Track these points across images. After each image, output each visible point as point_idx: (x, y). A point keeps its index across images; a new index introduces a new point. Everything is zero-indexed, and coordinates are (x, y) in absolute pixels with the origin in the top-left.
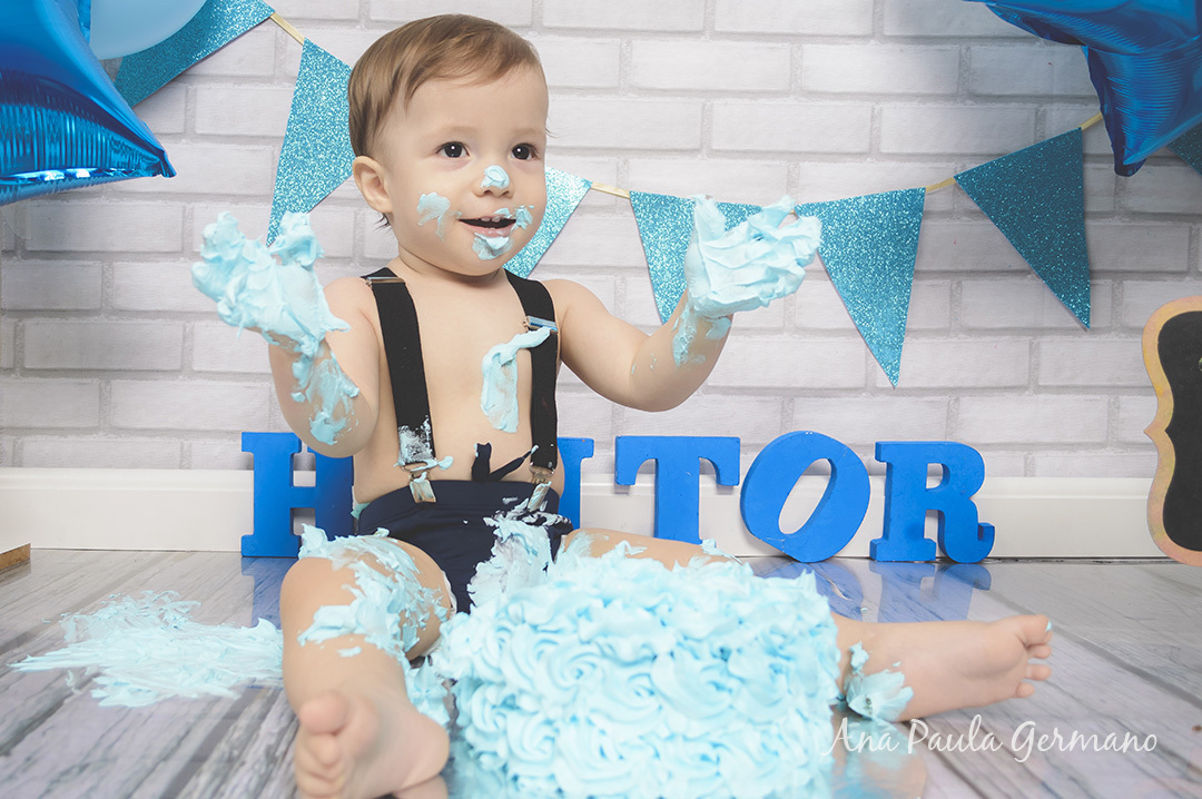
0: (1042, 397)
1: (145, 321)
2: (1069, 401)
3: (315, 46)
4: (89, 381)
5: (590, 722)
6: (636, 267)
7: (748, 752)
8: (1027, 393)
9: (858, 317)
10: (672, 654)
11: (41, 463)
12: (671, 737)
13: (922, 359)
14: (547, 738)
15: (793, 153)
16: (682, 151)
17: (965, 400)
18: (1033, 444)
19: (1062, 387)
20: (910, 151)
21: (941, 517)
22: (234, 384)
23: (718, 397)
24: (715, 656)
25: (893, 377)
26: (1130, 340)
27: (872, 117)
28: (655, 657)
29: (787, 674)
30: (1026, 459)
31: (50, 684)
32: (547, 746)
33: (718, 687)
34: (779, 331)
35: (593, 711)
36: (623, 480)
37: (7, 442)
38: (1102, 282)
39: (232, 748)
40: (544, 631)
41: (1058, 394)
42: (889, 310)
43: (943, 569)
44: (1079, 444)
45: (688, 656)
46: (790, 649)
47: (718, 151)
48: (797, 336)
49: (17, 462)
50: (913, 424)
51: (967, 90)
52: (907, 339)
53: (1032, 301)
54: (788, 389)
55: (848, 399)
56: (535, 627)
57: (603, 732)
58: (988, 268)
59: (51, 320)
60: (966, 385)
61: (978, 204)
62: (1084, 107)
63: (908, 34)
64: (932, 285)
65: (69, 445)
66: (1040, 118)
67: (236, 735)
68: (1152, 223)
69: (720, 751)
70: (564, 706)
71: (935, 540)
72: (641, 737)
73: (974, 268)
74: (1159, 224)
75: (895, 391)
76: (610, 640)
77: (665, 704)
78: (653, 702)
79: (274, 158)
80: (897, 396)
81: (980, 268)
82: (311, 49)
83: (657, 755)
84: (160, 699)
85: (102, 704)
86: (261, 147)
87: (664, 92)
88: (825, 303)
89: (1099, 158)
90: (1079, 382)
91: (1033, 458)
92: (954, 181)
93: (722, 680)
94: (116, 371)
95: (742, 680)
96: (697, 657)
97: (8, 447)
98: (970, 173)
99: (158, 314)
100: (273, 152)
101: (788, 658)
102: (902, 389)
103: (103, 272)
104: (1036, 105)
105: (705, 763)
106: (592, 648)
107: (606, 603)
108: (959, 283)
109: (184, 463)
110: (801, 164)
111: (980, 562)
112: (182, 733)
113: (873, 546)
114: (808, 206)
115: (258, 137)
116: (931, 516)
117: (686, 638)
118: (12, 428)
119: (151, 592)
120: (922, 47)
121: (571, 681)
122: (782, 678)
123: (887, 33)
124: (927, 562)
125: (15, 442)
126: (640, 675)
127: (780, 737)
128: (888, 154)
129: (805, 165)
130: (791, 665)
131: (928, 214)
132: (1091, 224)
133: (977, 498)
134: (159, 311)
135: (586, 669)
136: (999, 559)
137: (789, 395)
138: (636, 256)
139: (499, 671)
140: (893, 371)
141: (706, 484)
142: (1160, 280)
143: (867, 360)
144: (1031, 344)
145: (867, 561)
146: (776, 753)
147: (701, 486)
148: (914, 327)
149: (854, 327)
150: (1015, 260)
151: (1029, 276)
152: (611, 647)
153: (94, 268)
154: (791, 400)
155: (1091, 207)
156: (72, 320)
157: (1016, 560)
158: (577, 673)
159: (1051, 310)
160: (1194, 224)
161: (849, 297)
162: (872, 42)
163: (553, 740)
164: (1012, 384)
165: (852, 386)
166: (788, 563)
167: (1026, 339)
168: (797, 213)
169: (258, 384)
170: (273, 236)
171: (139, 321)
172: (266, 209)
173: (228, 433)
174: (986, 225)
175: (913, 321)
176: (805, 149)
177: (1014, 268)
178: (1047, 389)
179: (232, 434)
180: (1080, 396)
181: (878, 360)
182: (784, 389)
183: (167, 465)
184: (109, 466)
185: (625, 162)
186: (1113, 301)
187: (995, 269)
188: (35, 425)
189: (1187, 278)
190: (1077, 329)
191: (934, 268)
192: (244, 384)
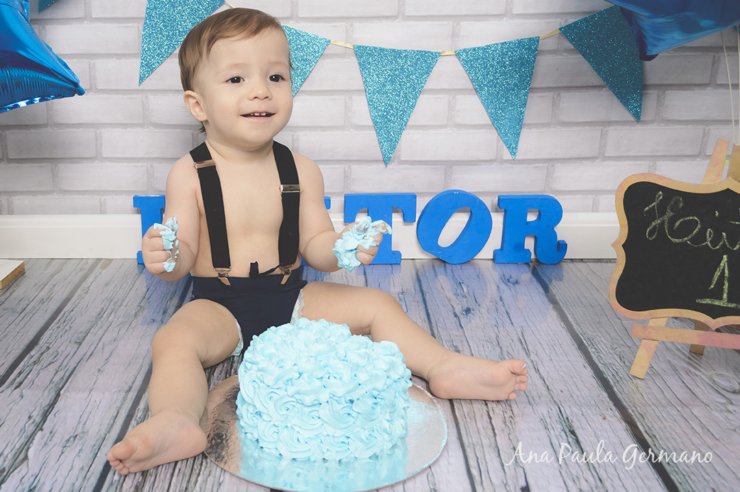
0: (607, 163)
1: (73, 130)
2: (624, 165)
4: (45, 164)
6: (358, 91)
8: (597, 161)
9: (495, 119)
11: (23, 212)
13: (532, 142)
15: (456, 16)
16: (386, 18)
17: (558, 166)
18: (599, 191)
19: (620, 157)
20: (531, 13)
21: (536, 238)
22: (127, 164)
23: (408, 166)
25: (513, 153)
26: (666, 127)
30: (594, 199)
31: (52, 379)
32: (275, 435)
34: (444, 126)
37: (4, 200)
38: (651, 92)
41: (616, 162)
42: (513, 113)
47: (409, 16)
48: (456, 129)
49: (11, 212)
50: (524, 182)
52: (523, 130)
53: (605, 104)
54: (449, 161)
55: (485, 166)
56: (269, 386)
58: (578, 85)
59: (21, 131)
60: (558, 157)
61: (574, 45)
64: (542, 96)
65: (38, 200)
68: (688, 53)
71: (532, 251)
73: (569, 85)
74: (693, 54)
75: (514, 161)
79: (139, 30)
80: (515, 164)
81: (573, 85)
86: (131, 25)
88: (473, 108)
90: (631, 154)
91: (599, 199)
92: (559, 31)
94: (60, 159)
97: (4, 202)
98: (570, 25)
100: (138, 27)
102: (519, 160)
108: (559, 95)
109: (102, 211)
110: (461, 23)
111: (559, 263)
113: (495, 253)
114: (464, 50)
115: (129, 18)
116: (530, 236)
118: (6, 192)
121: (284, 412)
124: (526, 264)
125: (8, 200)
128: (517, 15)
129: (464, 24)
131: (542, 52)
133: (557, 228)
134: (80, 124)
135: (291, 407)
136: (570, 260)
137: (449, 165)
138: (358, 83)
140: (513, 150)
141: (397, 219)
142: (690, 90)
143: (498, 143)
144: (602, 131)
145: (492, 262)
147: (393, 220)
148: (527, 122)
149: (490, 122)
150: (596, 80)
151: (604, 89)
154: (451, 167)
156: (32, 131)
157: (582, 260)
158: (287, 409)
159: (618, 111)
160: (717, 53)
161: (488, 105)
164: (588, 156)
165: (488, 159)
166: (443, 264)
167: (599, 128)
168: (458, 55)
169: (140, 164)
170: (141, 79)
171: (70, 130)
172: (137, 62)
173: (125, 192)
174: (579, 58)
175: (527, 120)
176: (464, 13)
177: (595, 84)
178: (611, 158)
179: (127, 192)
180: (631, 162)
181: (504, 143)
182: (447, 161)
183: (92, 211)
184: (61, 213)
185: (351, 25)
186: (657, 104)
187: (582, 85)
188: (18, 190)
189: (709, 88)
190: (633, 122)
191: (543, 86)
192: (132, 164)
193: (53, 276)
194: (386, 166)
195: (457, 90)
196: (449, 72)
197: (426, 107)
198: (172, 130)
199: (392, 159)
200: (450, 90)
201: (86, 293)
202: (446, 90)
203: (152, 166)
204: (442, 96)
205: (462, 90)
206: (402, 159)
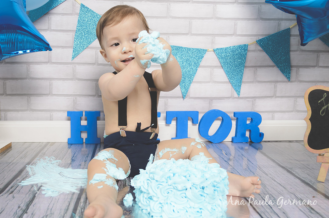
0: (277, 99)
1: (39, 81)
2: (284, 100)
3: (84, 5)
4: (24, 97)
5: (171, 204)
7: (208, 210)
8: (273, 98)
9: (230, 78)
10: (191, 188)
11: (12, 119)
12: (190, 207)
13: (246, 89)
14: (160, 207)
15: (213, 34)
16: (184, 34)
17: (257, 100)
18: (274, 111)
19: (282, 96)
20: (244, 34)
21: (250, 131)
22: (64, 97)
23: (193, 100)
24: (201, 188)
25: (239, 94)
26: (300, 84)
27: (235, 25)
28: (187, 189)
29: (217, 191)
30: (272, 115)
31: (30, 190)
32: (160, 209)
33: (201, 195)
34: (209, 82)
35: (171, 201)
36: (168, 123)
37: (3, 114)
38: (293, 69)
39: (82, 209)
40: (159, 182)
41: (281, 98)
42: (238, 77)
43: (250, 145)
44: (286, 111)
45: (194, 189)
46: (218, 185)
47: (194, 34)
48: (214, 83)
49: (6, 119)
50: (243, 107)
51: (260, 17)
52: (242, 84)
53: (275, 73)
55: (226, 100)
56: (157, 181)
57: (174, 206)
58: (264, 65)
59: (13, 81)
60: (257, 96)
61: (262, 48)
62: (291, 22)
63: (245, 2)
64: (249, 70)
65: (20, 114)
66: (279, 25)
67: (81, 205)
68: (307, 53)
69: (201, 210)
70: (164, 200)
71: (249, 137)
72: (183, 208)
73: (260, 65)
74: (309, 53)
75: (239, 98)
76: (176, 185)
77: (189, 200)
78: (186, 199)
79: (73, 36)
80: (239, 99)
81: (262, 65)
82: (83, 6)
83: (187, 211)
84: (60, 194)
85: (46, 196)
86: (69, 33)
87: (179, 18)
88: (221, 74)
89: (294, 35)
90: (287, 95)
91: (274, 115)
92: (256, 42)
93: (202, 194)
94: (32, 94)
95: (207, 194)
96: (196, 189)
98: (260, 40)
99: (42, 79)
100: (73, 35)
101: (218, 187)
102: (241, 97)
103: (27, 68)
104: (278, 21)
105: (198, 213)
106: (172, 187)
107: (174, 175)
108: (256, 69)
109: (51, 119)
110: (216, 37)
111: (260, 142)
112: (68, 205)
113: (233, 138)
114: (217, 49)
115: (68, 30)
116: (247, 131)
117: (194, 184)
118: (4, 110)
119: (47, 157)
120: (248, 5)
121: (166, 194)
122: (216, 192)
123: (239, 2)
124: (246, 143)
125: (5, 114)
126: (183, 193)
127: (215, 206)
128: (239, 35)
129: (217, 38)
130: (218, 189)
132: (291, 53)
133: (259, 126)
134: (43, 78)
135: (170, 192)
136: (265, 141)
137: (211, 99)
139: (148, 190)
140: (238, 92)
141: (190, 123)
142: (309, 68)
143: (232, 90)
144: (275, 85)
145: (231, 142)
146: (215, 210)
147: (188, 124)
148: (244, 81)
149: (228, 81)
150: (272, 63)
151: (275, 67)
152: (176, 187)
153: (25, 66)
154: (212, 100)
155: (292, 49)
156: (19, 81)
157: (269, 141)
158: (168, 193)
159: (281, 77)
160: (318, 53)
161: (227, 73)
162: (235, 4)
163: (162, 208)
164: (269, 96)
165: (228, 97)
166: (211, 143)
167: (273, 84)
168: (214, 51)
169: (70, 97)
170: (73, 58)
171: (38, 81)
172: (71, 50)
173: (62, 110)
174: (264, 54)
175: (244, 80)
176: (217, 33)
177: (271, 65)
178: (278, 97)
179: (64, 111)
180: (287, 99)
181: (235, 90)
182: (210, 98)
183: (46, 119)
184: (30, 120)
185: (169, 37)
186: (296, 74)
187: (266, 65)
188: (10, 109)
189: (316, 68)
190: (287, 81)
191: (250, 65)
192: (66, 97)
193: (26, 148)
194: (184, 99)
195: (214, 66)
196: (210, 59)
197: (201, 74)
198: (86, 82)
199: (186, 96)
200: (211, 66)
201: (44, 155)
202: (209, 66)
203: (76, 98)
204: (208, 69)
205: (216, 66)
206: (191, 96)
